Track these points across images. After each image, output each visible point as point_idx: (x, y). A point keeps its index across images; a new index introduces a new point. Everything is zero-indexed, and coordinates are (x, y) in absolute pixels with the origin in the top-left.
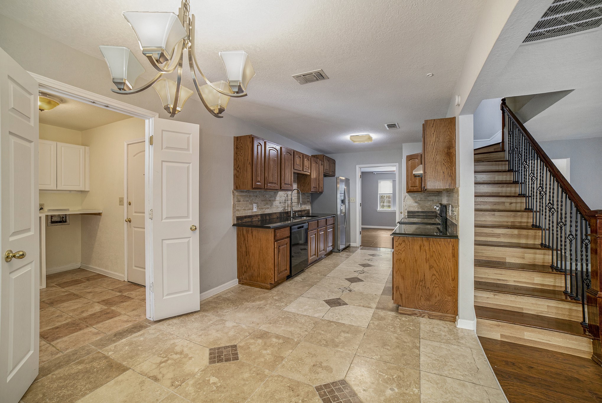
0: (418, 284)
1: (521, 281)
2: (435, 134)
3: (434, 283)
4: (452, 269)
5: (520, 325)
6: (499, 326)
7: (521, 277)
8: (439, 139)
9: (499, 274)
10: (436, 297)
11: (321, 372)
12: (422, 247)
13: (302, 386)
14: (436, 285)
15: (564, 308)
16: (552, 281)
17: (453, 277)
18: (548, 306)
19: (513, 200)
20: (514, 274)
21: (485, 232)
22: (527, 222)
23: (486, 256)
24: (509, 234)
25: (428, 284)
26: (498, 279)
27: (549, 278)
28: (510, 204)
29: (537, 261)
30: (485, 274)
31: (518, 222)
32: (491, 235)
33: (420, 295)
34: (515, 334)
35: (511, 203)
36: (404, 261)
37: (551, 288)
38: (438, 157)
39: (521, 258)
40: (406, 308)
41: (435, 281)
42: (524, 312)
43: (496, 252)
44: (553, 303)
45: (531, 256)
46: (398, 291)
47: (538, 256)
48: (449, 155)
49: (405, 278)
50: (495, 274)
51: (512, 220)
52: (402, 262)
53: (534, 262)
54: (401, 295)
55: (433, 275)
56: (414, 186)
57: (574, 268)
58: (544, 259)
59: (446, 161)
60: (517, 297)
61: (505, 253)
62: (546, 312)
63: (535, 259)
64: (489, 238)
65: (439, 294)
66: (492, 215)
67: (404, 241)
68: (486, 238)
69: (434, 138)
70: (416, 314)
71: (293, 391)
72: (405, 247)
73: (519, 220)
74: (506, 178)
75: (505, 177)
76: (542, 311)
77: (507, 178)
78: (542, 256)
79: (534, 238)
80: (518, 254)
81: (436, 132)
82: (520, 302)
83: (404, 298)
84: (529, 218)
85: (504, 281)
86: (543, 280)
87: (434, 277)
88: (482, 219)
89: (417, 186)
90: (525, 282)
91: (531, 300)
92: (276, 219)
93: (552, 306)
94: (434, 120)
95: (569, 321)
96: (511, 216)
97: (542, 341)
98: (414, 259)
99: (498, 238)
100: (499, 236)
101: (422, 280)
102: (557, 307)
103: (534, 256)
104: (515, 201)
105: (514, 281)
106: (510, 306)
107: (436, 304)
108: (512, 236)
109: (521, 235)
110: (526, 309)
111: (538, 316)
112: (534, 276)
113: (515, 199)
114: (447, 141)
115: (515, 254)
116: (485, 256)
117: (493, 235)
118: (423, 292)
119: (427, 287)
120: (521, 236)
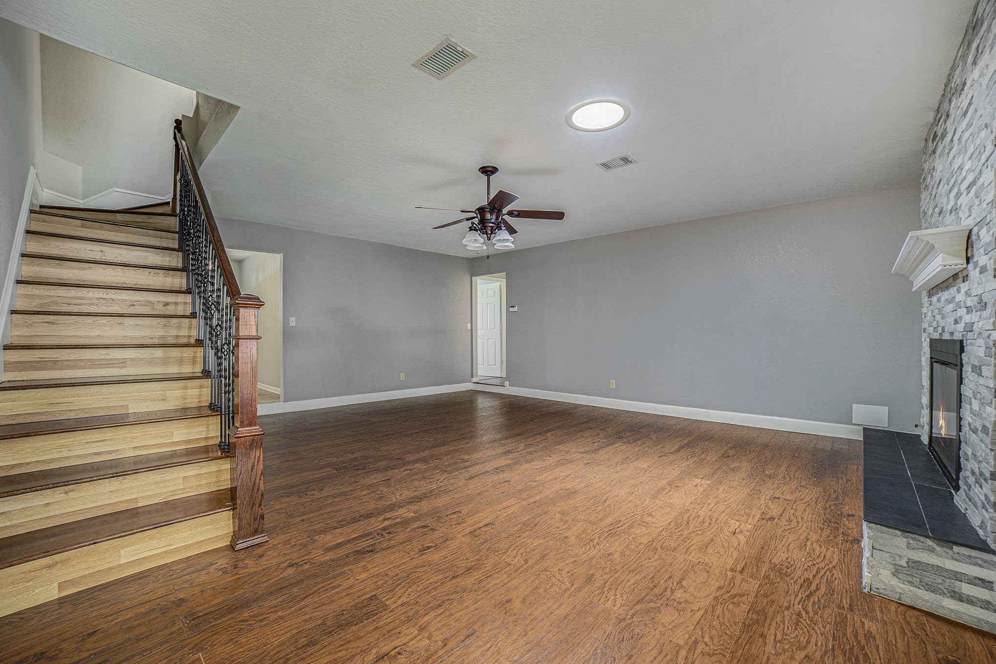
1: (148, 446)
5: (109, 539)
7: (148, 436)
9: (97, 442)
15: (208, 473)
16: (203, 431)
19: (171, 298)
20: (134, 433)
21: (87, 358)
22: (188, 336)
23: (79, 410)
24: (145, 358)
26: (96, 454)
27: (199, 426)
28: (165, 306)
29: (188, 400)
30: (60, 450)
31: (172, 336)
32: (103, 363)
34: (99, 565)
35: (166, 304)
37: (202, 444)
39: (159, 400)
42: (140, 505)
43: (104, 396)
44: (191, 471)
45: (178, 394)
47: (190, 392)
50: (88, 443)
51: (161, 334)
53: (185, 403)
58: (200, 395)
60: (125, 479)
61: (125, 395)
62: (181, 490)
63: (185, 399)
64: (99, 370)
66: (118, 323)
68: (92, 370)
73: (174, 332)
74: (170, 261)
75: (167, 259)
76: (175, 491)
77: (172, 262)
78: (198, 390)
79: (193, 362)
80: (155, 393)
82: (132, 488)
84: (192, 329)
85: (110, 454)
86: (187, 434)
88: (91, 334)
90: (156, 444)
91: (153, 477)
93: (191, 476)
95: (217, 492)
96: (159, 325)
97: (155, 552)
99: (121, 367)
100: (124, 365)
102: (199, 474)
103: (183, 393)
104: (174, 301)
105: (134, 448)
106: (109, 504)
108: (151, 362)
109: (169, 358)
110: (143, 498)
111: (166, 503)
112: (173, 428)
113: (173, 297)
115: (147, 394)
116: (76, 410)
117: (109, 364)
120: (170, 360)
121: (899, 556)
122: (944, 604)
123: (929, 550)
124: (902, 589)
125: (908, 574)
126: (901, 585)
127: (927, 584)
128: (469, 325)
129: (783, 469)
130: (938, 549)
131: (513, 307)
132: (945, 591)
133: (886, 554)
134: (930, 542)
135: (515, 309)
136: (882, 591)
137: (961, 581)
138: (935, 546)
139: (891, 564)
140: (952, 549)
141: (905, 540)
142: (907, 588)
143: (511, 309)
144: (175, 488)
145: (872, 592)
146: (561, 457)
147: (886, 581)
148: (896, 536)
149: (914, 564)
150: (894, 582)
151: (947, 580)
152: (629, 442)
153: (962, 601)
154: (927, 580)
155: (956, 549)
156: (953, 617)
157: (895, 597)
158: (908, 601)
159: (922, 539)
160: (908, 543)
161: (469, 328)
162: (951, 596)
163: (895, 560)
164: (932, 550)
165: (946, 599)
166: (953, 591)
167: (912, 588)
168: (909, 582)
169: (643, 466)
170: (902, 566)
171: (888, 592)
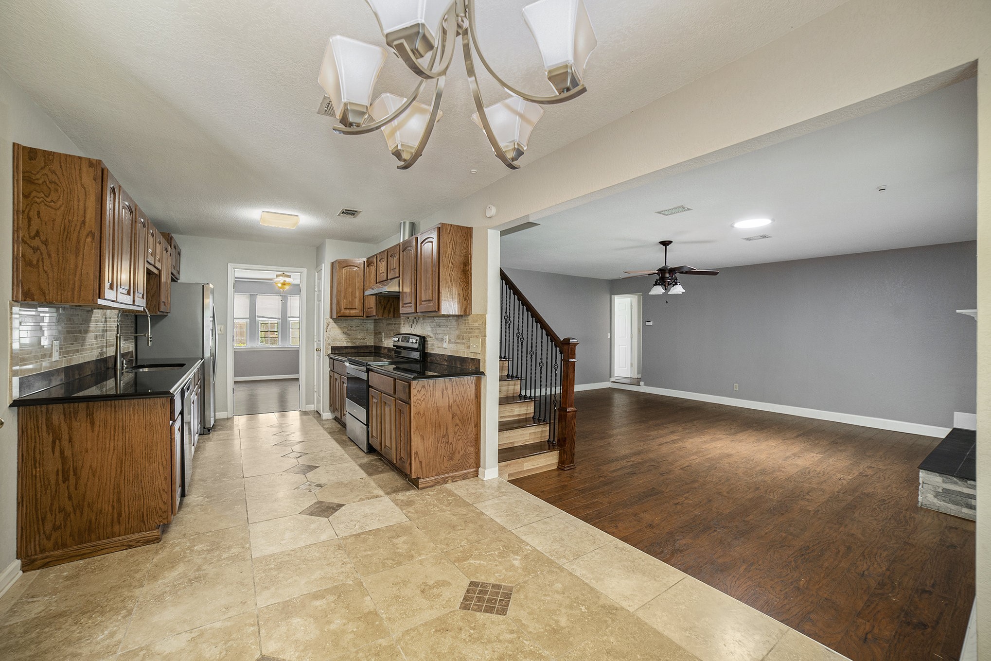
0: (440, 441)
2: (451, 243)
3: (457, 434)
4: (475, 413)
6: (506, 466)
8: (456, 251)
10: (459, 452)
11: (441, 592)
12: (445, 391)
13: (448, 619)
14: (459, 437)
16: (525, 410)
17: (476, 423)
18: (530, 433)
25: (451, 440)
33: (442, 455)
36: (424, 414)
37: (525, 417)
38: (454, 274)
40: (428, 479)
41: (458, 432)
46: (417, 458)
48: (465, 273)
49: (425, 437)
52: (422, 415)
54: (421, 462)
55: (456, 426)
56: (351, 309)
57: (553, 393)
59: (462, 280)
65: (462, 448)
67: (424, 387)
69: (451, 249)
70: (438, 482)
71: (447, 630)
72: (424, 394)
81: (452, 241)
83: (424, 465)
86: (520, 411)
87: (457, 427)
89: (356, 309)
92: (89, 377)
94: (451, 225)
98: (436, 409)
101: (445, 435)
107: (459, 462)
114: (464, 256)
118: (446, 450)
119: (449, 443)
121: (938, 487)
122: (963, 511)
123: (954, 483)
124: (939, 504)
125: (943, 496)
126: (939, 502)
127: (953, 501)
128: (609, 334)
129: (881, 453)
130: (960, 482)
131: (649, 322)
132: (963, 504)
133: (931, 486)
134: (955, 479)
135: (651, 323)
136: (928, 506)
137: (971, 499)
138: (958, 481)
139: (933, 491)
140: (966, 482)
141: (941, 478)
142: (942, 503)
143: (647, 324)
144: (525, 439)
145: (923, 507)
146: (712, 437)
147: (931, 500)
148: (936, 476)
149: (946, 491)
150: (935, 500)
151: (964, 499)
152: (757, 430)
153: (972, 509)
154: (953, 499)
155: (969, 482)
156: (967, 517)
157: (935, 508)
158: (943, 511)
159: (950, 477)
160: (943, 480)
161: (609, 337)
162: (966, 506)
163: (936, 489)
164: (956, 483)
165: (963, 508)
166: (967, 504)
167: (944, 503)
168: (943, 500)
169: (773, 444)
170: (939, 492)
171: (932, 506)
